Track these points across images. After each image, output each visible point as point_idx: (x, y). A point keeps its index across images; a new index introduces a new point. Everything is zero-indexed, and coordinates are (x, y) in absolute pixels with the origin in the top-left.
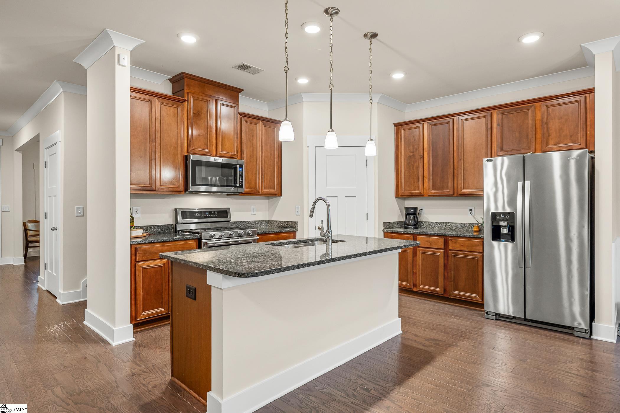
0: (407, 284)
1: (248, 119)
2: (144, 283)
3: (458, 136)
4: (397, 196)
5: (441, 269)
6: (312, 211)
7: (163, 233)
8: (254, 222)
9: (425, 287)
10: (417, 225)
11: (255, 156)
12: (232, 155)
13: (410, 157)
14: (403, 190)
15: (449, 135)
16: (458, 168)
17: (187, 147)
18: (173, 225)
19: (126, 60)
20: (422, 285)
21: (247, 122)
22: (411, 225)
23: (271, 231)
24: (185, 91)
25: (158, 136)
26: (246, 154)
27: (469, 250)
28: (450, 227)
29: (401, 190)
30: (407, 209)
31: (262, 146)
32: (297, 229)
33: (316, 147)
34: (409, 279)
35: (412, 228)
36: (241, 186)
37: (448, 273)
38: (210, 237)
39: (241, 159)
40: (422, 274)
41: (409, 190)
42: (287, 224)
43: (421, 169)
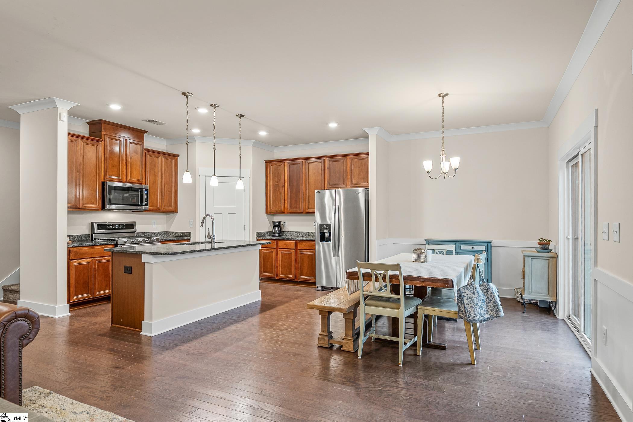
0: (272, 275)
1: (152, 153)
2: (76, 275)
3: (305, 173)
4: (267, 213)
5: (293, 263)
6: (202, 223)
7: (82, 241)
8: (155, 233)
9: (283, 276)
10: (281, 233)
11: (157, 182)
12: (139, 181)
13: (276, 185)
14: (271, 209)
15: (300, 172)
16: (305, 195)
17: (103, 175)
18: (89, 235)
19: (65, 117)
20: (281, 274)
21: (150, 156)
22: (276, 234)
23: (171, 239)
24: (103, 133)
25: (82, 168)
26: (150, 180)
27: (310, 249)
28: (302, 235)
29: (270, 208)
30: (274, 222)
31: (162, 174)
32: (191, 237)
33: (206, 176)
34: (273, 271)
35: (277, 236)
36: (146, 205)
37: (297, 264)
38: (124, 243)
39: (146, 185)
40: (281, 267)
41: (275, 209)
42: (183, 234)
43: (282, 195)
